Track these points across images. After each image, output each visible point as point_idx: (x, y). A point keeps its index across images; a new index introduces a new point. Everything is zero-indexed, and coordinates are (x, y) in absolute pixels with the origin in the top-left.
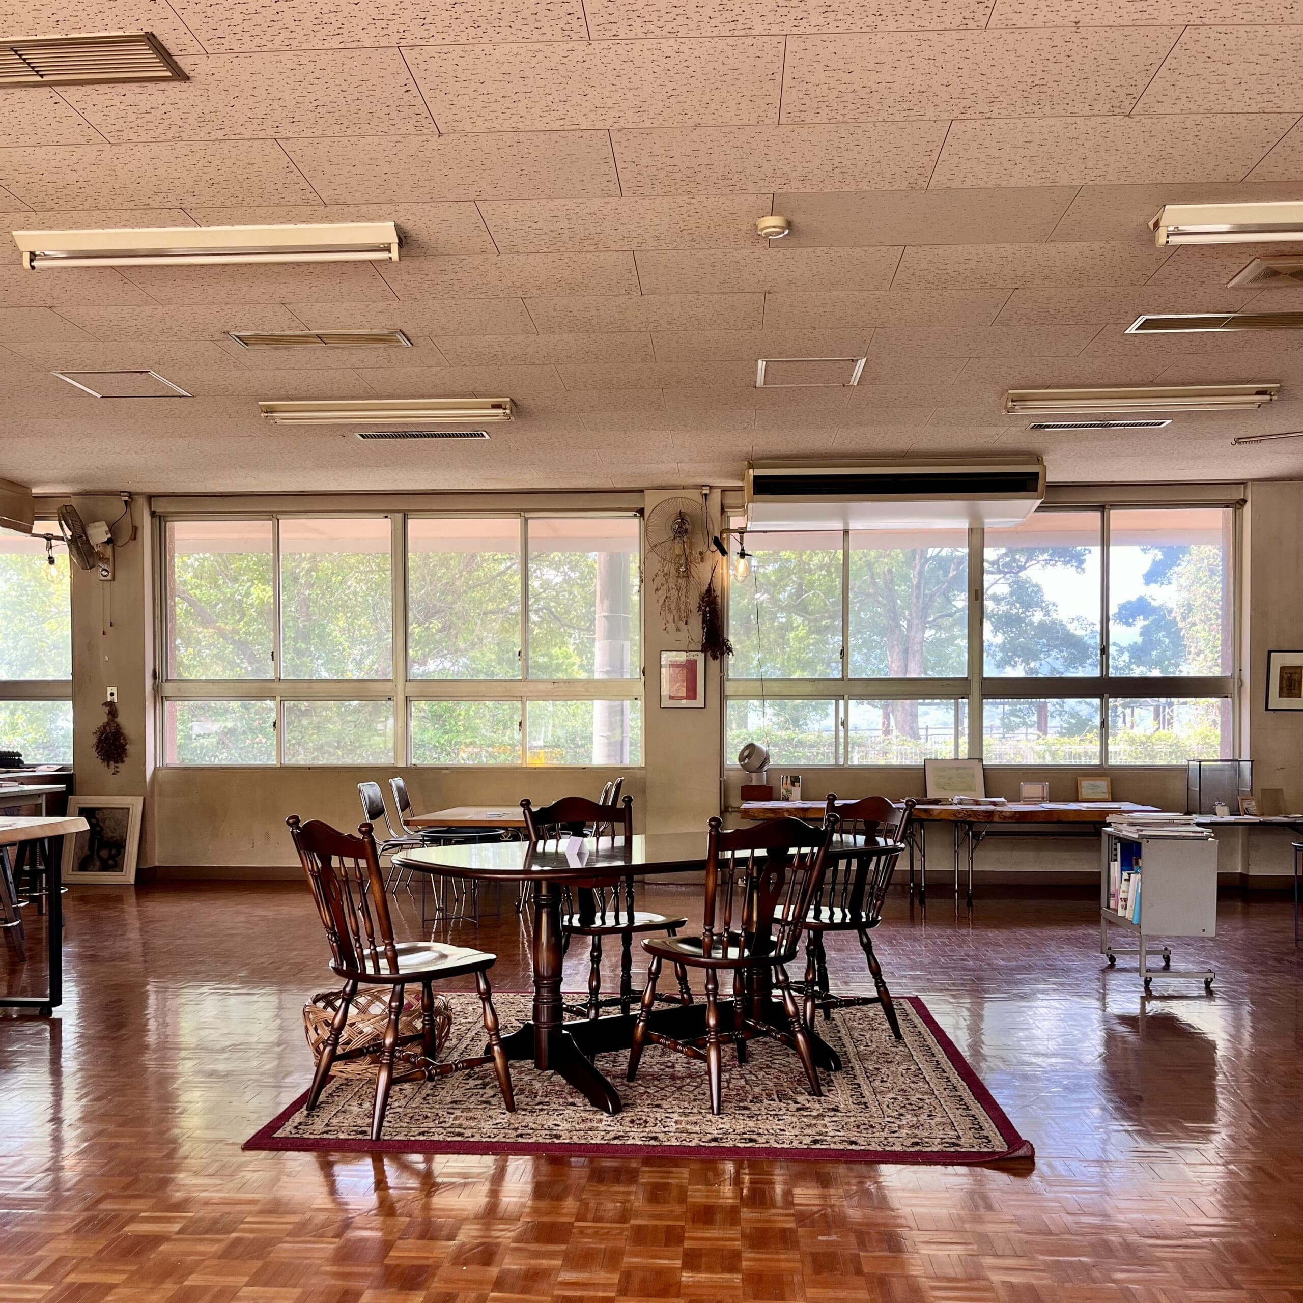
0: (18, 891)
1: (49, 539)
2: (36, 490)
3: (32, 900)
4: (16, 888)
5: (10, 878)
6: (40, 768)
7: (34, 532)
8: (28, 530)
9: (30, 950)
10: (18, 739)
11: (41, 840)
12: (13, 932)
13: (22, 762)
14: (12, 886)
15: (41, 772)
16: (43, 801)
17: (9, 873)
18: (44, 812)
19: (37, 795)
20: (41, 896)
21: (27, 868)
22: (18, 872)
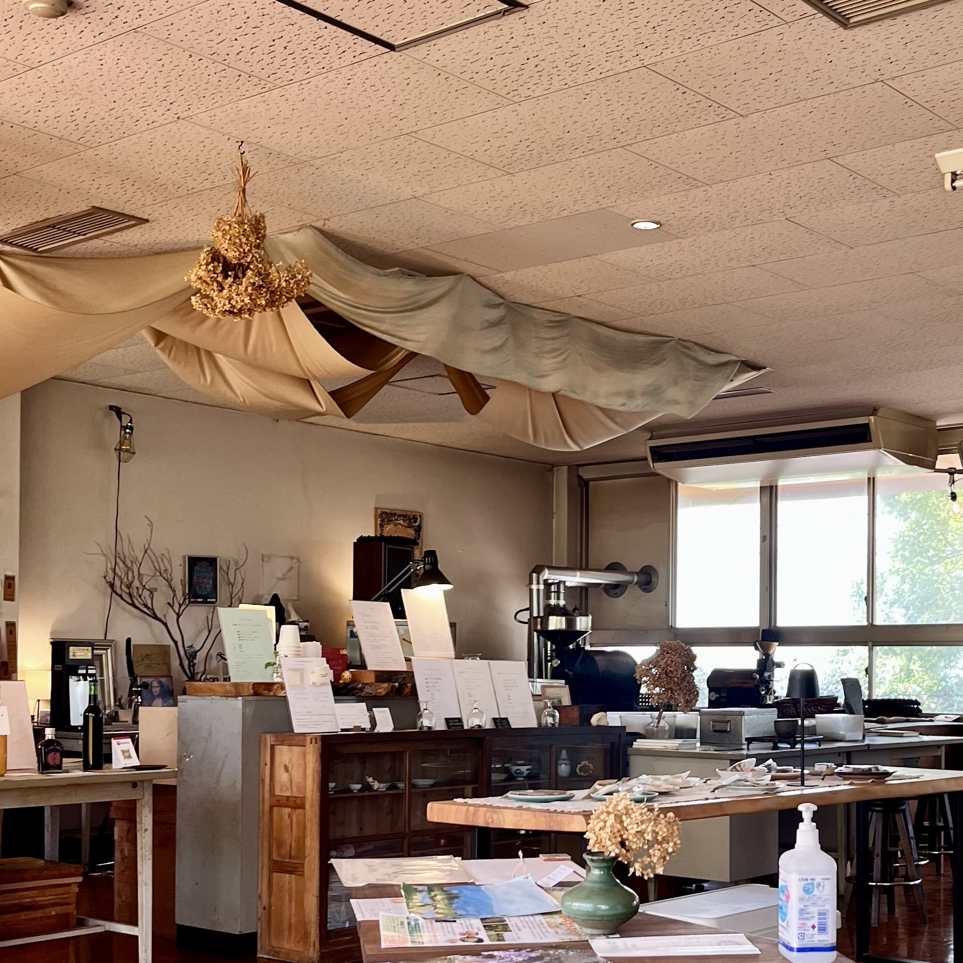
0: (919, 848)
1: (952, 474)
2: (940, 423)
3: (932, 858)
4: (917, 844)
5: (912, 834)
6: (938, 718)
7: (937, 467)
8: (932, 466)
9: (930, 912)
10: (914, 686)
11: (940, 795)
12: (915, 891)
13: (920, 711)
14: (913, 842)
15: (939, 721)
16: (942, 752)
17: (910, 828)
18: (943, 765)
19: (937, 746)
20: (939, 855)
21: (926, 824)
22: (918, 827)
